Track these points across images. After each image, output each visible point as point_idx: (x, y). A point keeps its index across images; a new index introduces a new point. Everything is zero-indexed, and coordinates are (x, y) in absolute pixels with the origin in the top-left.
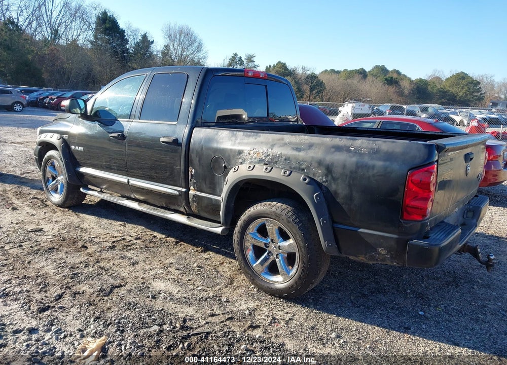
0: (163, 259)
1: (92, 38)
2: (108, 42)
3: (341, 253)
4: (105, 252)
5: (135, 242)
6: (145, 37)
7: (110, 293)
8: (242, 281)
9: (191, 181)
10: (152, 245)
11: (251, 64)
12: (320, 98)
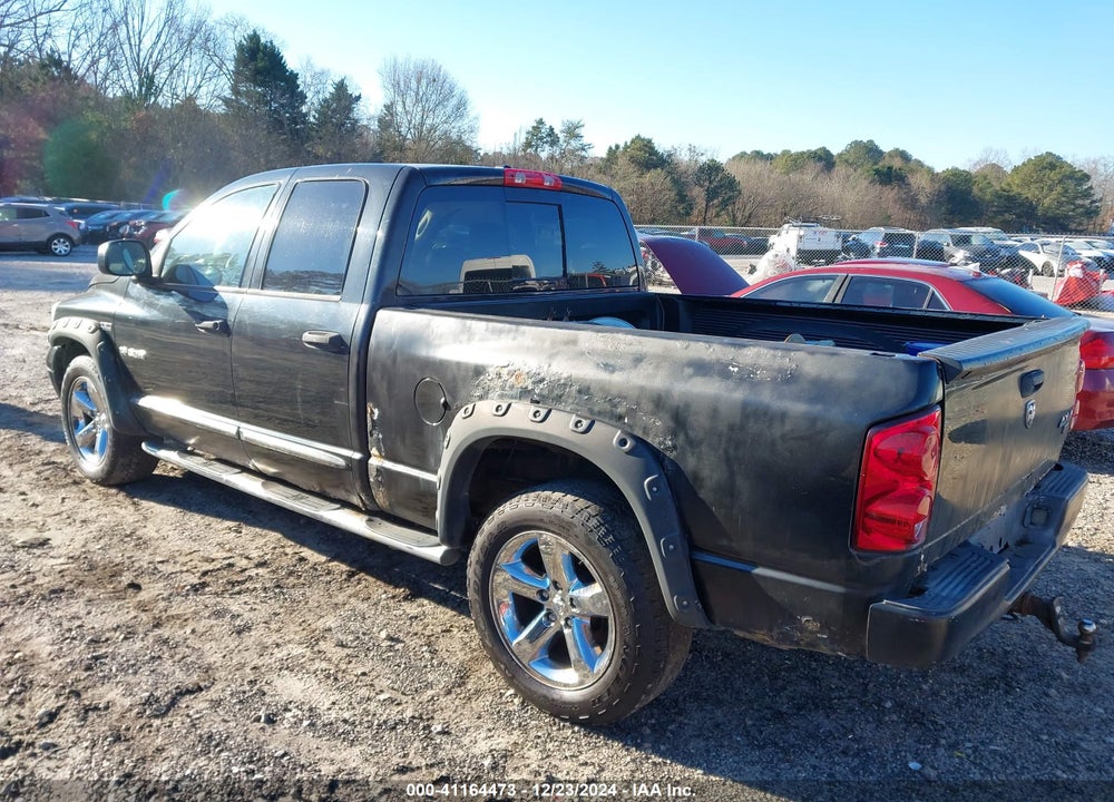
0: (310, 618)
1: (227, 93)
2: (262, 100)
3: (713, 622)
4: (179, 599)
5: (253, 572)
6: (341, 87)
7: (169, 708)
8: (490, 676)
9: (372, 435)
10: (292, 580)
11: (574, 144)
12: (728, 215)
